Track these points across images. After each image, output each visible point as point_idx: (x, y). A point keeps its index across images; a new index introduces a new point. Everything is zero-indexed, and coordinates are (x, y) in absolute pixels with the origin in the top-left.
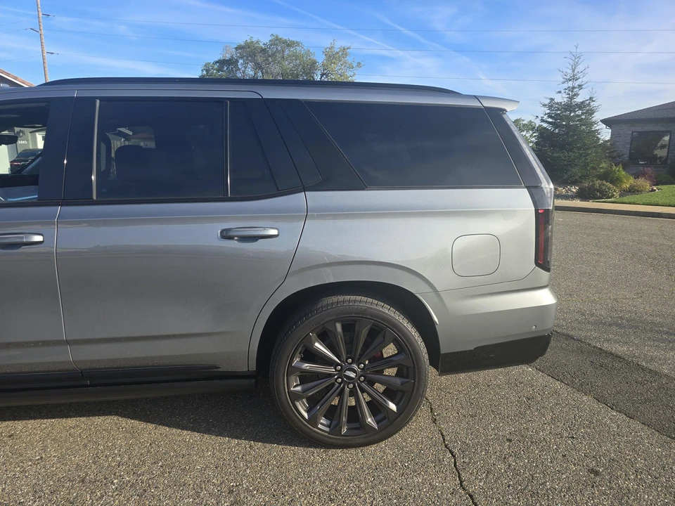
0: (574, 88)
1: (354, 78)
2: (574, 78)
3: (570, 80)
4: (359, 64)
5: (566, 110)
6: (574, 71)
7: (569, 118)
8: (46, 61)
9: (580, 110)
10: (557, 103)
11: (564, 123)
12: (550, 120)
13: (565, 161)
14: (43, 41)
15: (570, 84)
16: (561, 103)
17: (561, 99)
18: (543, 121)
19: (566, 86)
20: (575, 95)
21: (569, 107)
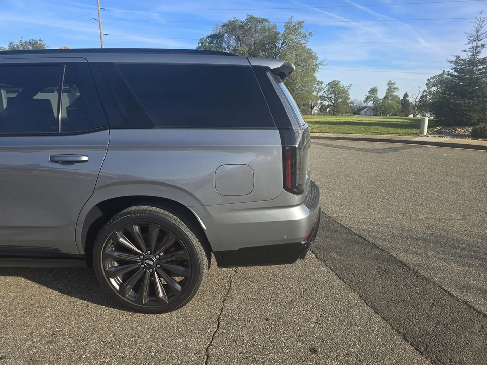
0: (477, 47)
1: (306, 45)
2: (478, 39)
3: (475, 41)
4: (311, 34)
5: (469, 65)
6: (477, 33)
7: (472, 72)
8: (103, 40)
9: (482, 65)
10: (462, 60)
11: (467, 76)
12: (456, 74)
13: (465, 107)
14: (101, 27)
15: (475, 44)
16: (465, 59)
17: (466, 56)
18: (449, 74)
19: (471, 45)
20: (478, 53)
21: (472, 63)
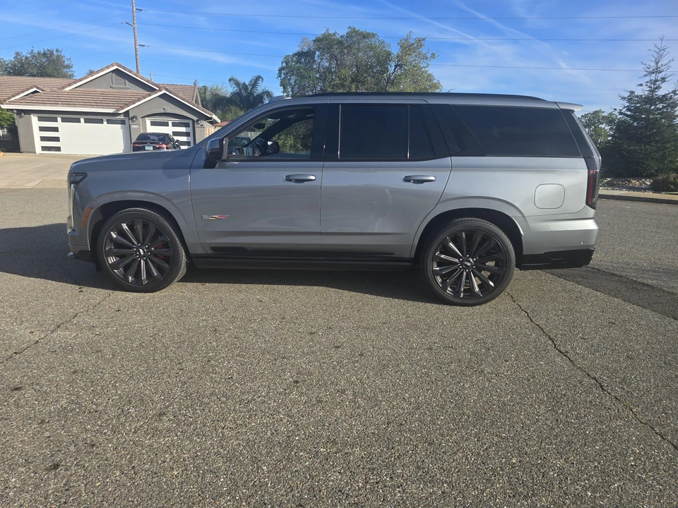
0: (656, 81)
1: (427, 69)
2: (657, 71)
3: (653, 73)
4: (433, 54)
5: (646, 103)
6: (657, 63)
7: (648, 112)
8: (138, 53)
9: (661, 103)
10: (637, 96)
11: (643, 116)
12: (629, 113)
13: (641, 154)
14: (136, 34)
15: (653, 77)
16: (641, 96)
17: (642, 91)
18: (621, 113)
19: (648, 79)
20: (656, 88)
21: (650, 100)
